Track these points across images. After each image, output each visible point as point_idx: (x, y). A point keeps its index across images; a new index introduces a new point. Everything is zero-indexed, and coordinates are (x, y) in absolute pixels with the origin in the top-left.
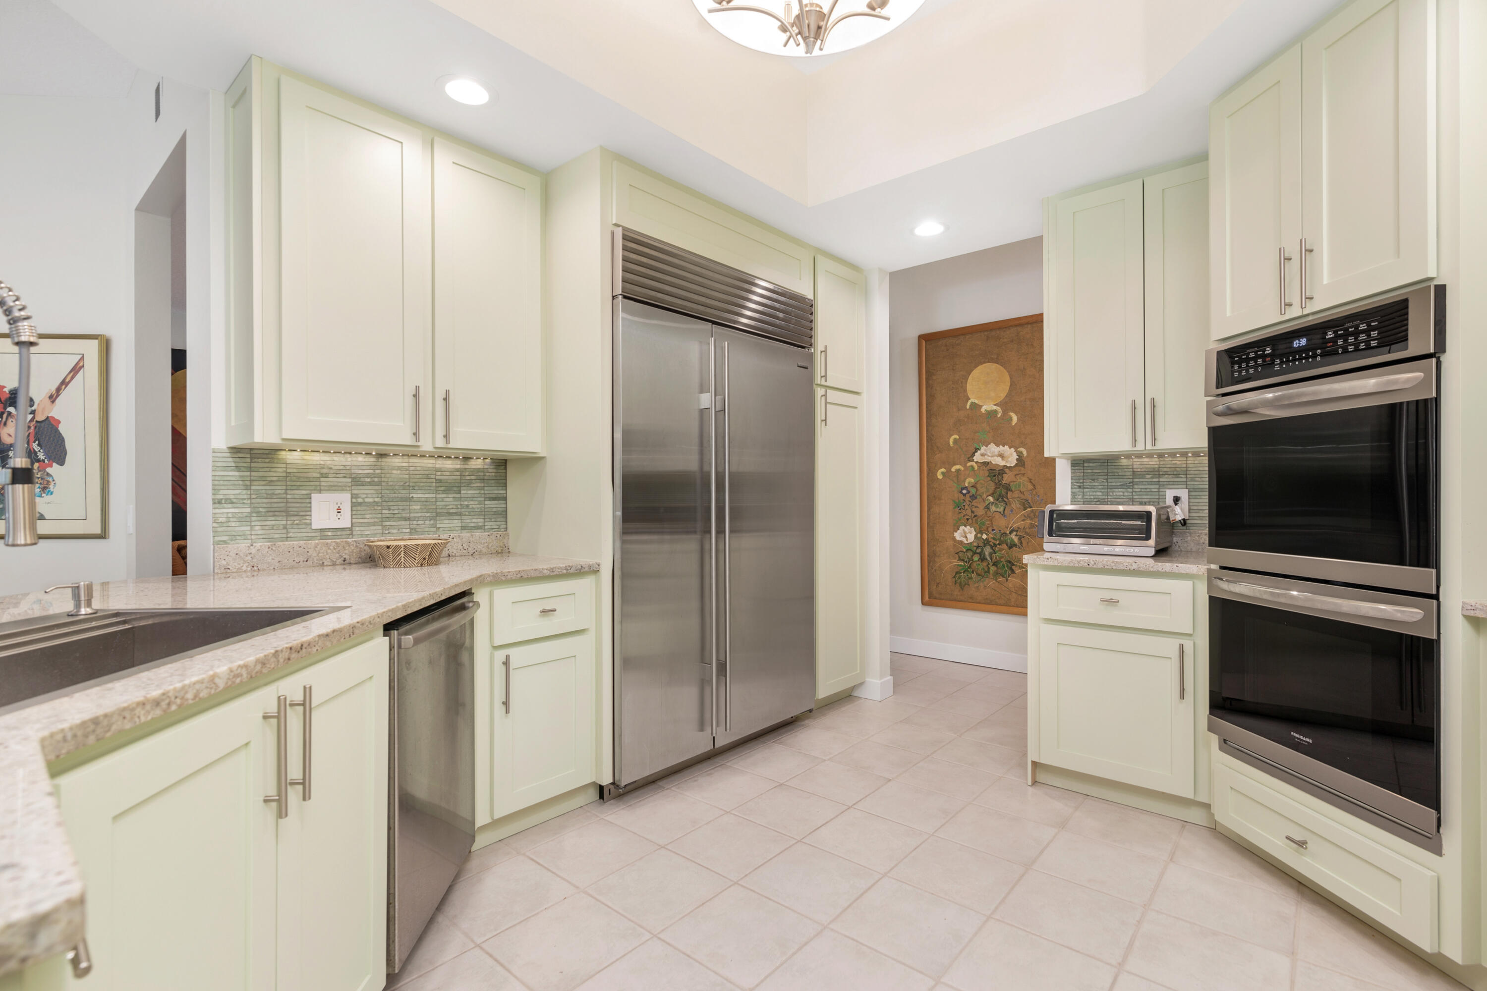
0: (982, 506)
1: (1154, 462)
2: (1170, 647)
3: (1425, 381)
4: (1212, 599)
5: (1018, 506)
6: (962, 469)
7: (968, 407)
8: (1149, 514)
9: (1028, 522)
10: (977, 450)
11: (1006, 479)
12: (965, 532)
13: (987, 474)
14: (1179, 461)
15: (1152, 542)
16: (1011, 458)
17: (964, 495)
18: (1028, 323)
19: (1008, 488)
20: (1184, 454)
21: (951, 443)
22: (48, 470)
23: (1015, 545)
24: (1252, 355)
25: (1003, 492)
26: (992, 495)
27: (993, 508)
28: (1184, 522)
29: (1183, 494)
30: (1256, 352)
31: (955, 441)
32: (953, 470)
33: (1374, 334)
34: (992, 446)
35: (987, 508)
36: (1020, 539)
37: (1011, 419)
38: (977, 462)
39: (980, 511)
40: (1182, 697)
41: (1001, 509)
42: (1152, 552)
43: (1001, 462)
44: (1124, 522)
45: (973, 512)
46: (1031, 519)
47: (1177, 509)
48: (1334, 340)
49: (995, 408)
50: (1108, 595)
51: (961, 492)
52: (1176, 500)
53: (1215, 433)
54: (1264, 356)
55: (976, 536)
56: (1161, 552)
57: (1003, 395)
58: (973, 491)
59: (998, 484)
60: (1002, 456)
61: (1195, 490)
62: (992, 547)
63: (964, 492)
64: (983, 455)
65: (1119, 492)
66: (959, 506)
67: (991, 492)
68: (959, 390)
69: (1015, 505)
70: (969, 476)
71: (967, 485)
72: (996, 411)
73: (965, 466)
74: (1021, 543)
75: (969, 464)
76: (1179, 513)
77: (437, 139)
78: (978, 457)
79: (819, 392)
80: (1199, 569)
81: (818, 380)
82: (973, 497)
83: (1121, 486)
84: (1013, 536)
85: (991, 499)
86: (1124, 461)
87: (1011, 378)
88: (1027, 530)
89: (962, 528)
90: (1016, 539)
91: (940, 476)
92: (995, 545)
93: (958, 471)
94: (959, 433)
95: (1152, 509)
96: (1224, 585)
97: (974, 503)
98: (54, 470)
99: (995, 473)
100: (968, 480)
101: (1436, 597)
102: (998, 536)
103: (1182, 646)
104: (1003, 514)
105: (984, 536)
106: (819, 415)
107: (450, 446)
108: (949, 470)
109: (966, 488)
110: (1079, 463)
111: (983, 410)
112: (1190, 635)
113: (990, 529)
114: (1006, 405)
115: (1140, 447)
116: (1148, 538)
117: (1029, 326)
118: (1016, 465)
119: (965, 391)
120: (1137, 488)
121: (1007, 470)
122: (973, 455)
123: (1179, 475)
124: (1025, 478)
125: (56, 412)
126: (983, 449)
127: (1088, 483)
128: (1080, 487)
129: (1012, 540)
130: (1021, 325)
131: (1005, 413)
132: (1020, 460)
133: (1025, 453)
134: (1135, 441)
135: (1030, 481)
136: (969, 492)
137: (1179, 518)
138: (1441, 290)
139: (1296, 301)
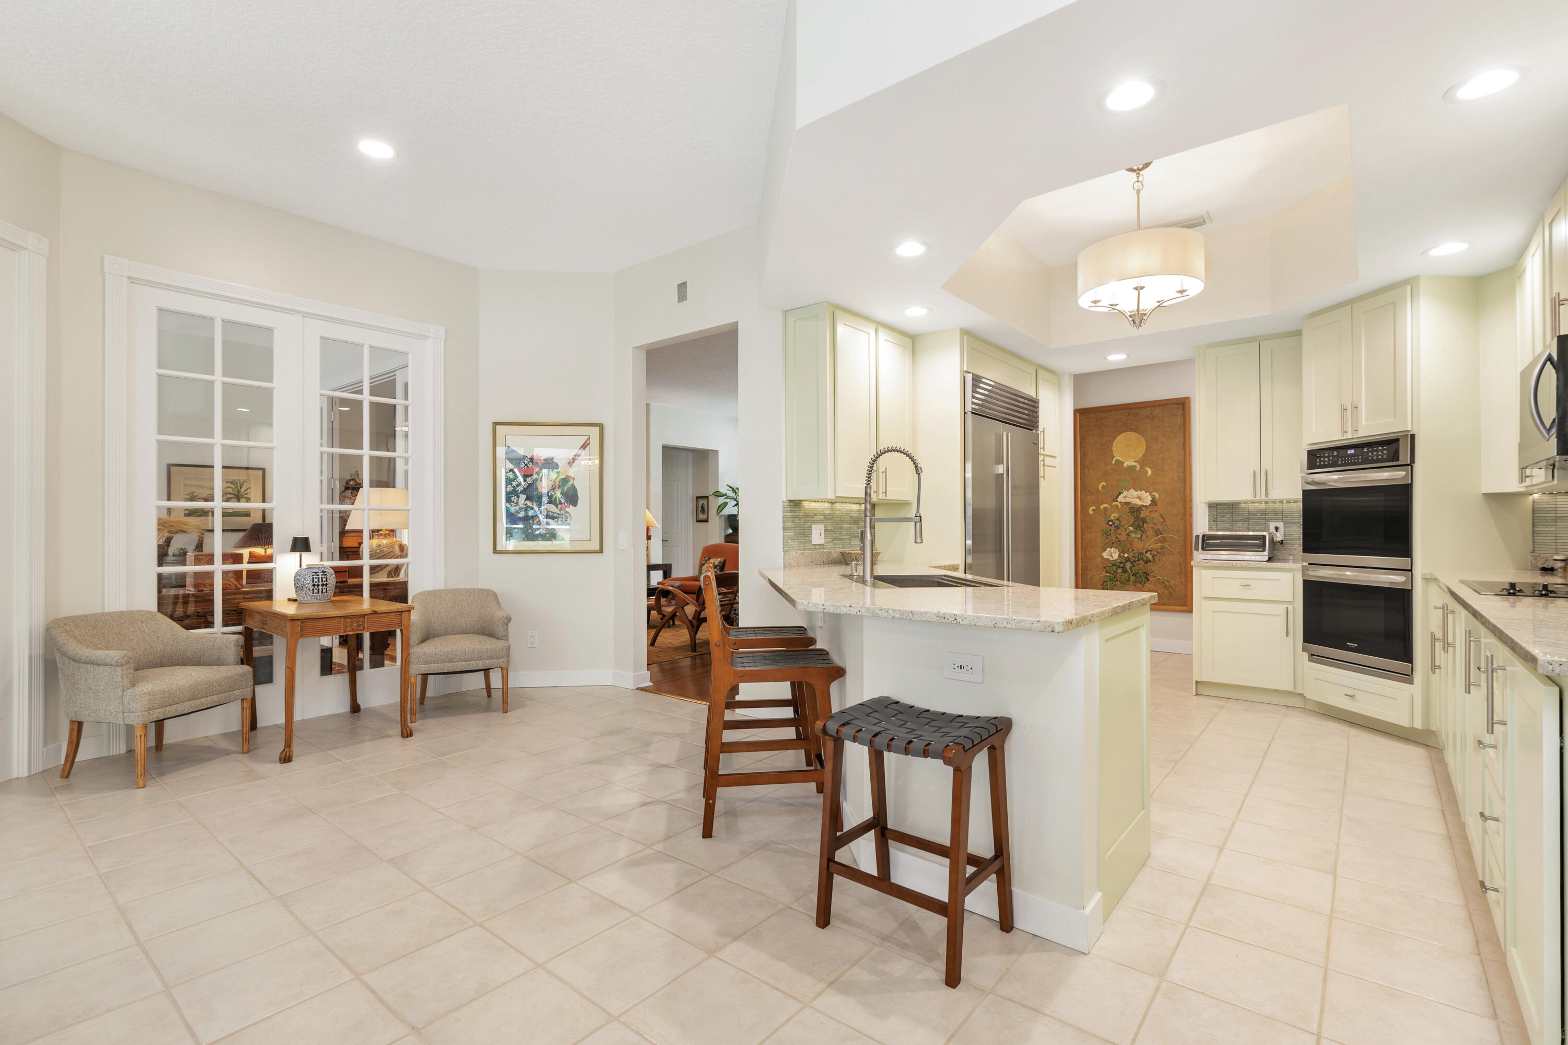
0: (1124, 533)
1: (1262, 506)
2: (1281, 609)
3: (1406, 475)
4: (1305, 581)
5: (1152, 533)
6: (1109, 507)
7: (1113, 463)
8: (1264, 537)
9: (1160, 544)
10: (1120, 494)
11: (1143, 514)
12: (1111, 552)
13: (1128, 511)
14: (1278, 506)
15: (1266, 553)
16: (1147, 499)
17: (1111, 526)
18: (1159, 405)
19: (1144, 521)
20: (1281, 502)
21: (1100, 488)
22: (567, 509)
23: (1150, 561)
24: (1327, 455)
25: (1141, 523)
26: (1132, 525)
27: (1133, 535)
28: (1282, 542)
29: (1281, 525)
30: (1329, 454)
31: (1103, 487)
32: (1102, 507)
33: (1385, 452)
34: (1132, 492)
35: (1128, 535)
36: (1153, 557)
37: (1147, 472)
38: (1120, 502)
39: (1123, 537)
40: (1287, 635)
41: (1139, 536)
42: (1267, 559)
43: (1139, 503)
44: (1249, 542)
45: (1117, 538)
46: (1162, 543)
47: (1278, 534)
48: (1367, 452)
49: (1134, 464)
50: (1244, 582)
51: (1108, 524)
52: (1277, 529)
53: (1305, 493)
54: (1333, 456)
55: (1119, 555)
56: (1270, 559)
57: (1140, 455)
58: (1117, 523)
59: (1137, 518)
60: (1139, 498)
61: (1288, 523)
62: (1132, 563)
63: (1110, 523)
64: (1125, 497)
65: (1240, 524)
66: (1107, 534)
67: (1131, 523)
68: (1106, 450)
69: (1150, 533)
70: (1114, 512)
71: (1112, 518)
72: (1135, 466)
73: (1111, 505)
74: (1154, 560)
75: (1115, 503)
76: (1279, 537)
77: (880, 328)
78: (1121, 499)
79: (1041, 458)
80: (1299, 566)
81: (1041, 451)
82: (1118, 527)
83: (1242, 520)
84: (1148, 555)
85: (1131, 528)
86: (1243, 505)
87: (1146, 444)
88: (1159, 550)
89: (1108, 549)
90: (1150, 557)
91: (1091, 512)
92: (1135, 561)
93: (1105, 508)
94: (1106, 481)
95: (1264, 533)
96: (1312, 573)
97: (1118, 531)
98: (571, 509)
99: (1135, 511)
100: (1113, 515)
101: (1411, 570)
102: (1137, 555)
103: (1286, 608)
104: (1141, 539)
105: (1126, 555)
106: (1041, 474)
107: (887, 498)
108: (1098, 508)
109: (1112, 521)
110: (1213, 506)
111: (1125, 465)
112: (1291, 602)
113: (1130, 550)
114: (1143, 462)
115: (1258, 498)
116: (1264, 550)
117: (1160, 407)
118: (1150, 505)
119: (1111, 451)
120: (1251, 522)
121: (1143, 508)
122: (1117, 497)
123: (1278, 514)
124: (1157, 514)
125: (571, 473)
126: (1125, 493)
127: (1219, 519)
128: (1214, 521)
129: (1148, 557)
130: (1155, 406)
131: (1142, 467)
132: (1154, 502)
133: (1157, 496)
134: (1255, 495)
135: (1161, 516)
136: (1114, 524)
137: (1279, 539)
138: (1413, 436)
139: (1349, 430)
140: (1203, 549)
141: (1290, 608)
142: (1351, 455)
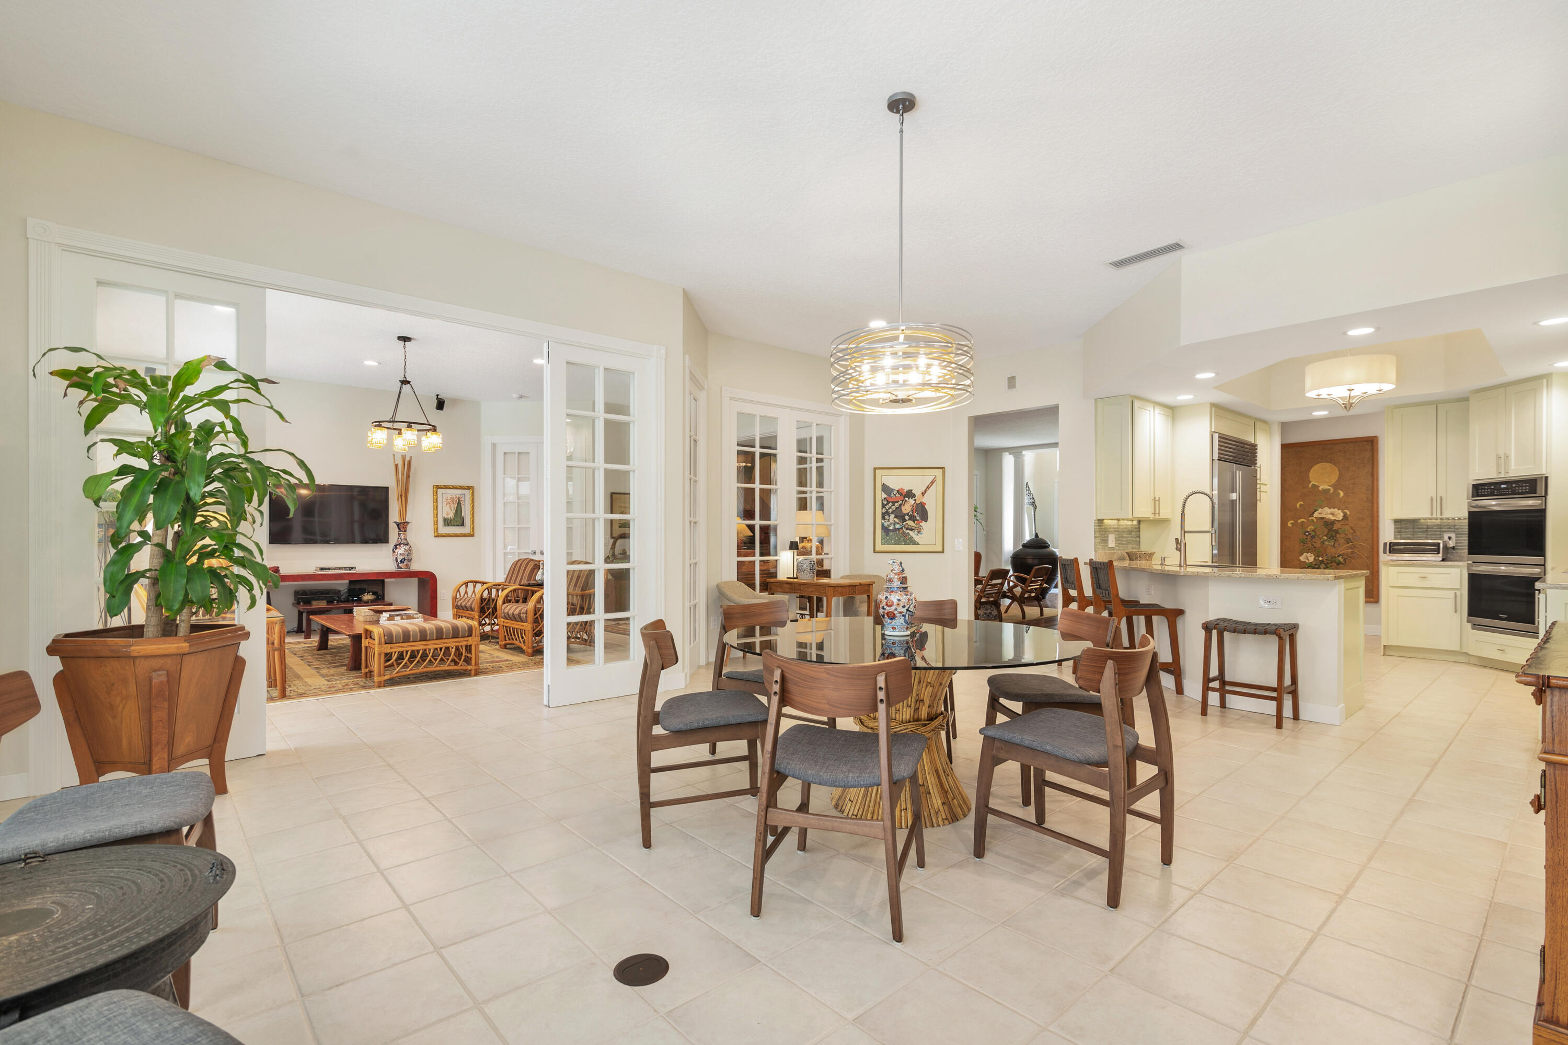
0: (1319, 542)
1: (1438, 522)
2: (1451, 594)
3: (1542, 503)
4: (1469, 574)
5: (1343, 541)
6: (1305, 521)
7: (1310, 486)
8: (1439, 544)
9: (1350, 550)
10: (1315, 511)
11: (1335, 527)
12: (1307, 557)
13: (1323, 524)
14: (1450, 521)
15: (1440, 555)
16: (1339, 515)
17: (1307, 536)
18: (1351, 442)
19: (1337, 532)
20: (1453, 519)
21: (1298, 507)
22: (921, 524)
23: (1341, 563)
24: (1485, 488)
25: (1334, 534)
26: (1326, 536)
27: (1327, 543)
28: (1453, 548)
29: (1453, 536)
30: (1487, 487)
31: (1301, 505)
32: (1299, 521)
33: (1527, 488)
34: (1327, 510)
35: (1323, 543)
36: (1344, 560)
37: (1339, 494)
38: (1316, 518)
39: (1318, 545)
40: (1456, 611)
41: (1332, 544)
42: (1441, 559)
43: (1332, 518)
44: (1426, 547)
45: (1312, 545)
46: (1352, 549)
47: (1450, 542)
48: (1514, 488)
49: (1328, 487)
50: (1422, 575)
51: (1305, 534)
52: (1450, 538)
53: (1470, 513)
54: (1490, 489)
55: (1314, 559)
56: (1443, 560)
57: (1334, 481)
58: (1313, 533)
59: (1330, 530)
60: (1333, 514)
61: (1459, 534)
62: (1325, 564)
63: (1307, 534)
64: (1320, 513)
65: (1420, 535)
66: (1303, 542)
67: (1325, 534)
68: (1305, 478)
69: (1342, 541)
70: (1310, 525)
71: (1308, 530)
72: (1329, 490)
73: (1307, 519)
74: (1345, 562)
75: (1311, 518)
76: (1451, 544)
77: (1156, 406)
78: (1316, 514)
79: (1258, 486)
80: (1465, 564)
81: (1258, 481)
82: (1313, 537)
83: (1421, 532)
84: (1340, 558)
85: (1325, 538)
86: (1422, 521)
87: (1339, 471)
88: (1350, 555)
89: (1305, 554)
90: (1342, 560)
91: (1290, 525)
92: (1328, 563)
93: (1303, 522)
94: (1303, 501)
95: (1440, 541)
96: (1474, 568)
97: (1314, 540)
98: (923, 524)
99: (1329, 524)
100: (1309, 527)
101: (1544, 565)
102: (1330, 559)
103: (1455, 593)
104: (1334, 546)
105: (1321, 559)
106: (1258, 498)
108: (1296, 522)
109: (1308, 532)
110: (1397, 522)
111: (1320, 488)
112: (1459, 589)
113: (1324, 555)
114: (1336, 486)
115: (1434, 516)
116: (1439, 553)
117: (1352, 444)
118: (1342, 519)
119: (1308, 477)
120: (1429, 533)
121: (1336, 522)
122: (1313, 513)
123: (1451, 526)
124: (1348, 527)
126: (1320, 510)
127: (1403, 531)
128: (1398, 532)
129: (1339, 560)
130: (1347, 443)
131: (1335, 490)
132: (1345, 517)
133: (1348, 513)
134: (1432, 514)
135: (1352, 528)
136: (1310, 534)
137: (1451, 546)
138: (1546, 478)
139: (1503, 472)
140: (1390, 552)
141: (1458, 593)
142: (1504, 488)
